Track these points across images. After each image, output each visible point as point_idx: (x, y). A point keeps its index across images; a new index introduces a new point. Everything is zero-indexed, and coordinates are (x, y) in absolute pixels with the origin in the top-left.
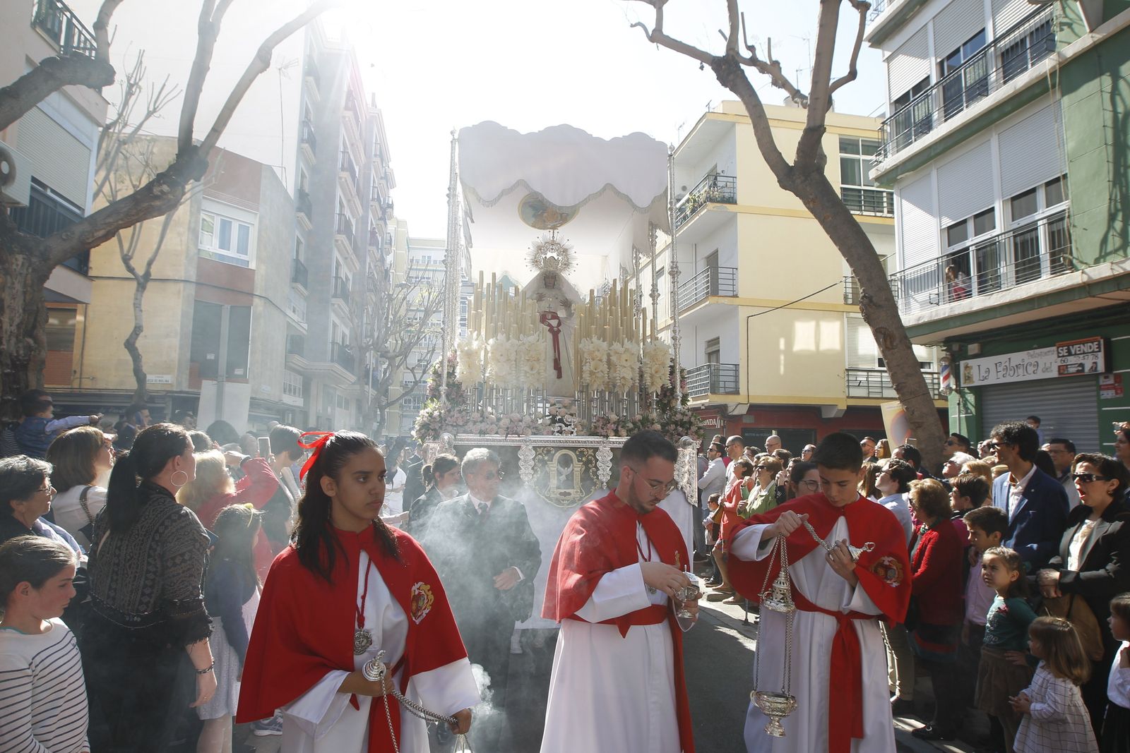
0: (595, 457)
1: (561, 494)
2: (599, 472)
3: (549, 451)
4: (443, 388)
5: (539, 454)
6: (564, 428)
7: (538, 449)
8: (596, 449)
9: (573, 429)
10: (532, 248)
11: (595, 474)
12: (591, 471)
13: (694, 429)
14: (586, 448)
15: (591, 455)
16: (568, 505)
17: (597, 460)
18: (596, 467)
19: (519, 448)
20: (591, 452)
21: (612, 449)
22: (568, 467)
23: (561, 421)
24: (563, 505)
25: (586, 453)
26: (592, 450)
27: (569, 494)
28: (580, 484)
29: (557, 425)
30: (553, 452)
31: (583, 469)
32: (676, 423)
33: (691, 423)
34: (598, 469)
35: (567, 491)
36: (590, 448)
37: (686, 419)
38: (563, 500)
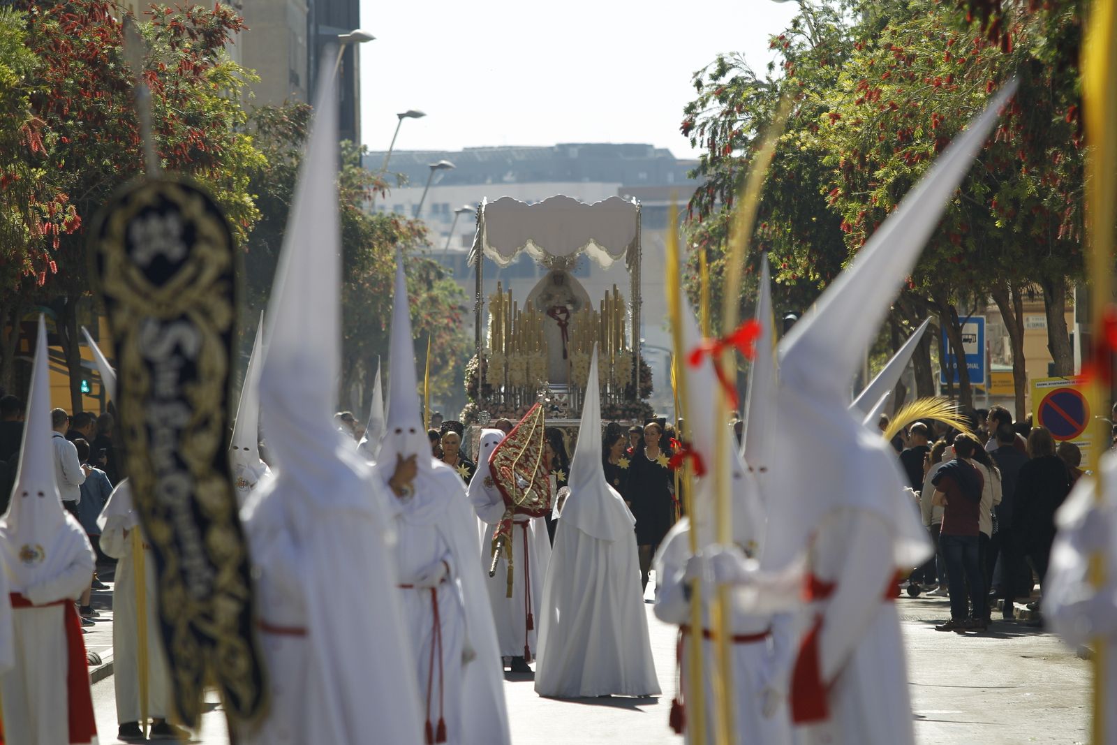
4: (480, 389)
6: (559, 414)
9: (565, 414)
13: (642, 413)
23: (557, 409)
29: (555, 412)
32: (631, 410)
33: (640, 410)
37: (637, 407)
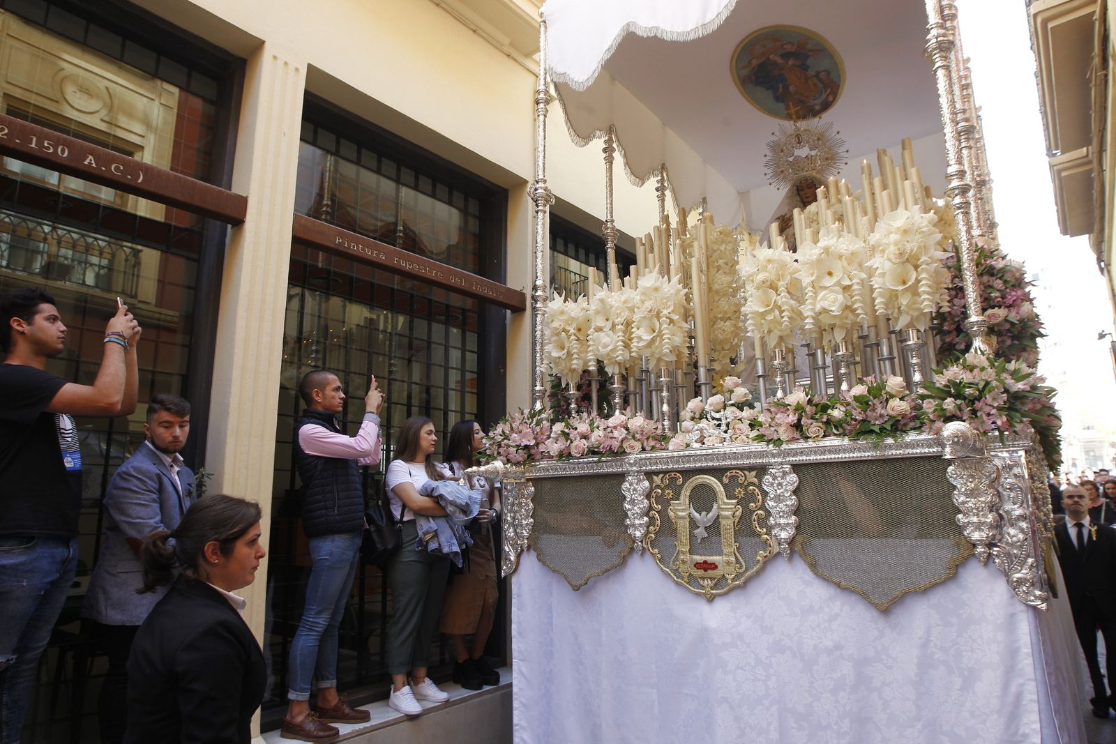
0: (760, 487)
1: (698, 565)
2: (772, 521)
3: (673, 480)
5: (658, 486)
7: (655, 478)
8: (762, 470)
9: (726, 432)
10: (769, 153)
11: (763, 522)
12: (754, 517)
14: (742, 469)
15: (752, 484)
16: (712, 588)
17: (765, 494)
18: (763, 507)
19: (621, 477)
20: (751, 476)
21: (796, 467)
22: (709, 511)
24: (703, 587)
25: (741, 480)
26: (754, 473)
27: (714, 566)
28: (734, 545)
29: (697, 427)
30: (680, 481)
31: (738, 513)
34: (769, 514)
35: (710, 559)
36: (751, 468)
38: (703, 578)
